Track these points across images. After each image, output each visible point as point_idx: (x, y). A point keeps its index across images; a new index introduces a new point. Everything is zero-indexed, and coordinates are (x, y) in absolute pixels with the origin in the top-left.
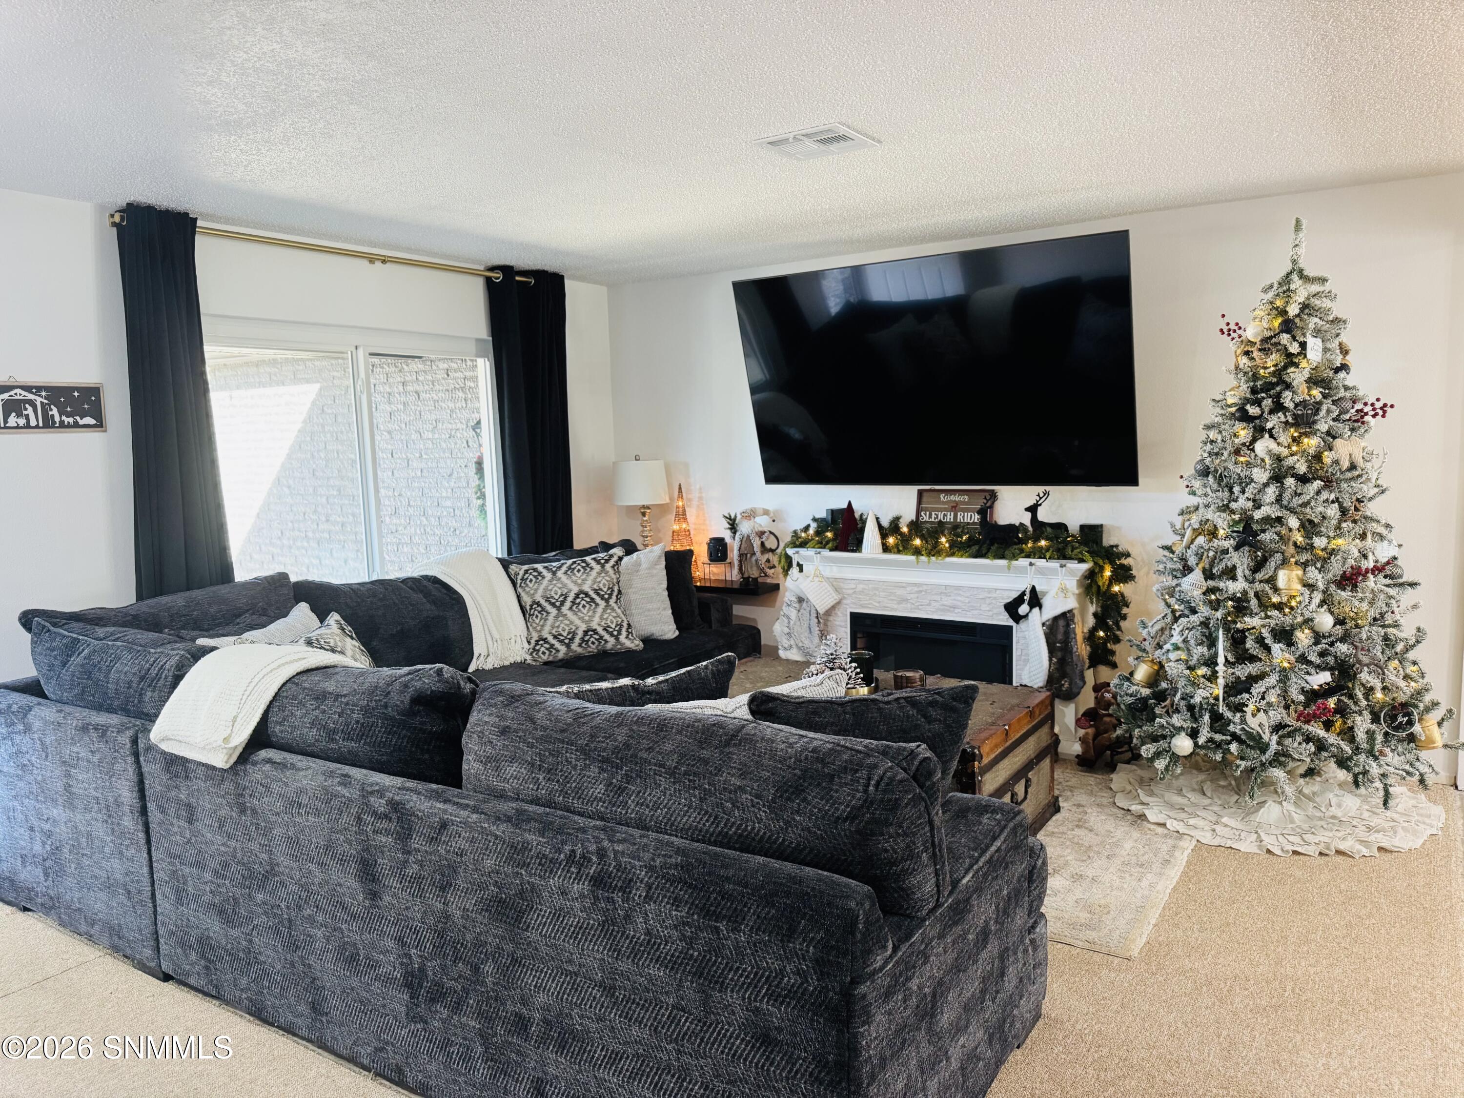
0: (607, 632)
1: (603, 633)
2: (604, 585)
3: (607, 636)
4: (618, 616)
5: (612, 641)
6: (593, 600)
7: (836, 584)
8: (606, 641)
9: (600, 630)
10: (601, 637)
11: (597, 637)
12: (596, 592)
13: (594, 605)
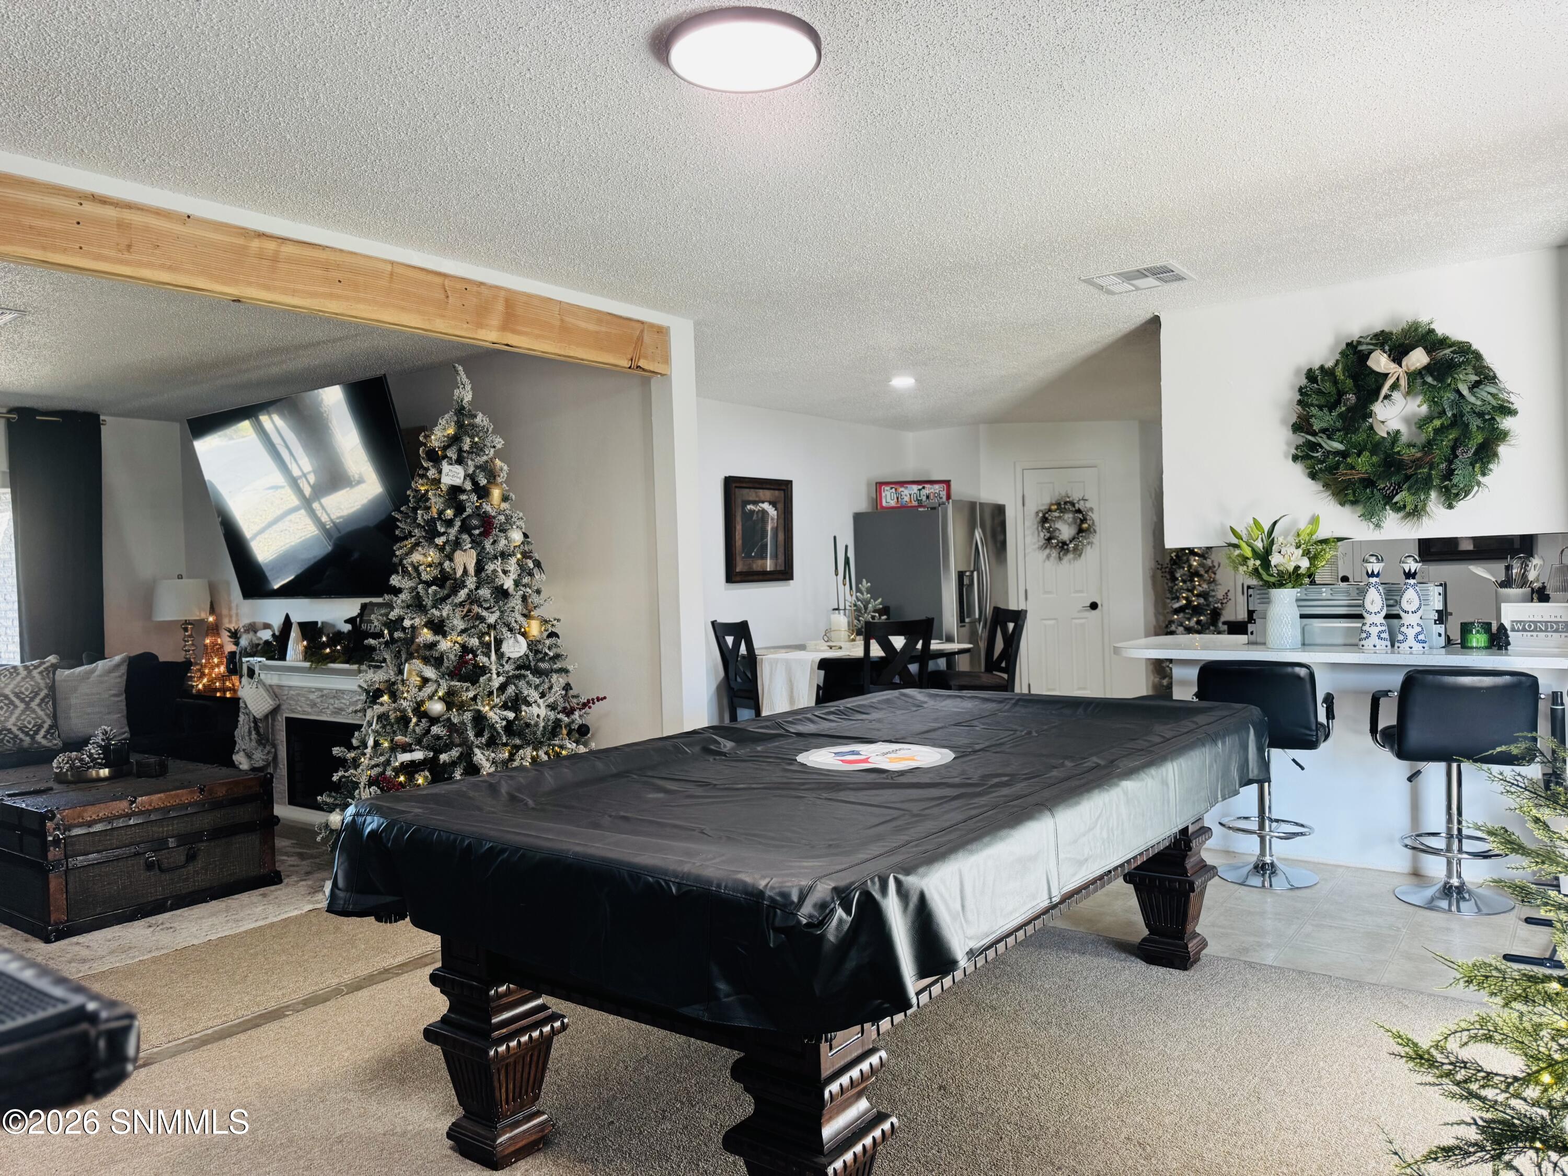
0: (23, 732)
1: (18, 733)
2: (27, 689)
3: (21, 736)
4: (39, 718)
5: (27, 739)
6: (12, 702)
7: (274, 692)
8: (21, 740)
9: (14, 729)
10: (16, 736)
11: (12, 736)
12: (17, 695)
13: (12, 707)
